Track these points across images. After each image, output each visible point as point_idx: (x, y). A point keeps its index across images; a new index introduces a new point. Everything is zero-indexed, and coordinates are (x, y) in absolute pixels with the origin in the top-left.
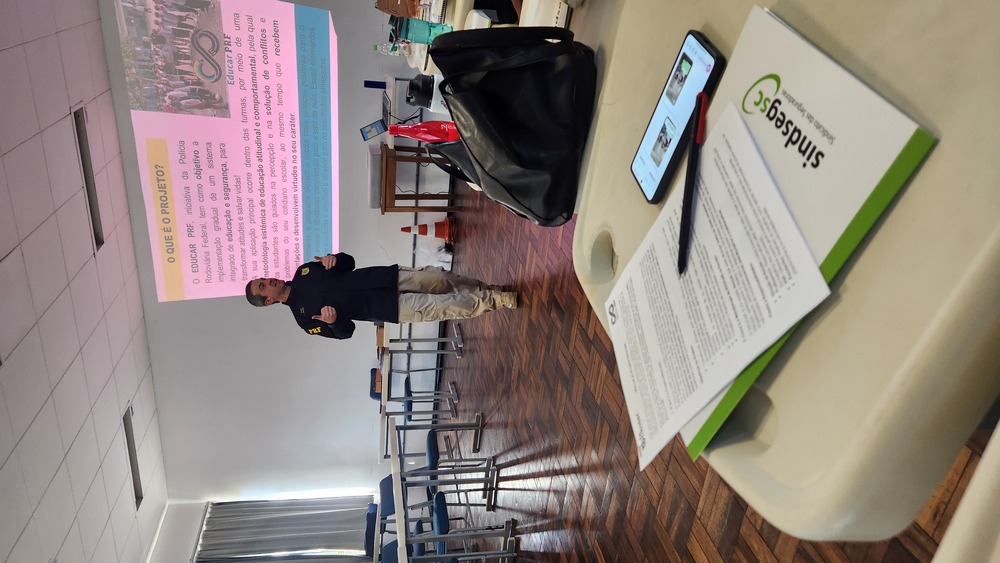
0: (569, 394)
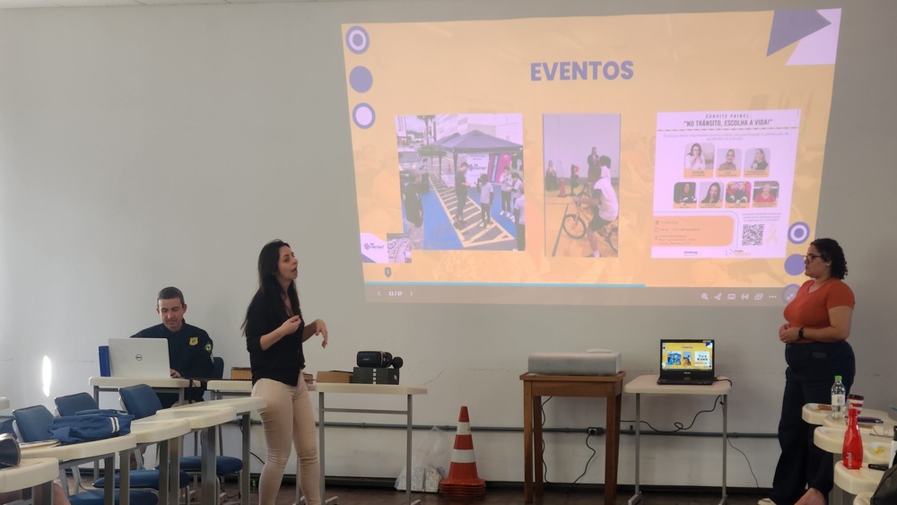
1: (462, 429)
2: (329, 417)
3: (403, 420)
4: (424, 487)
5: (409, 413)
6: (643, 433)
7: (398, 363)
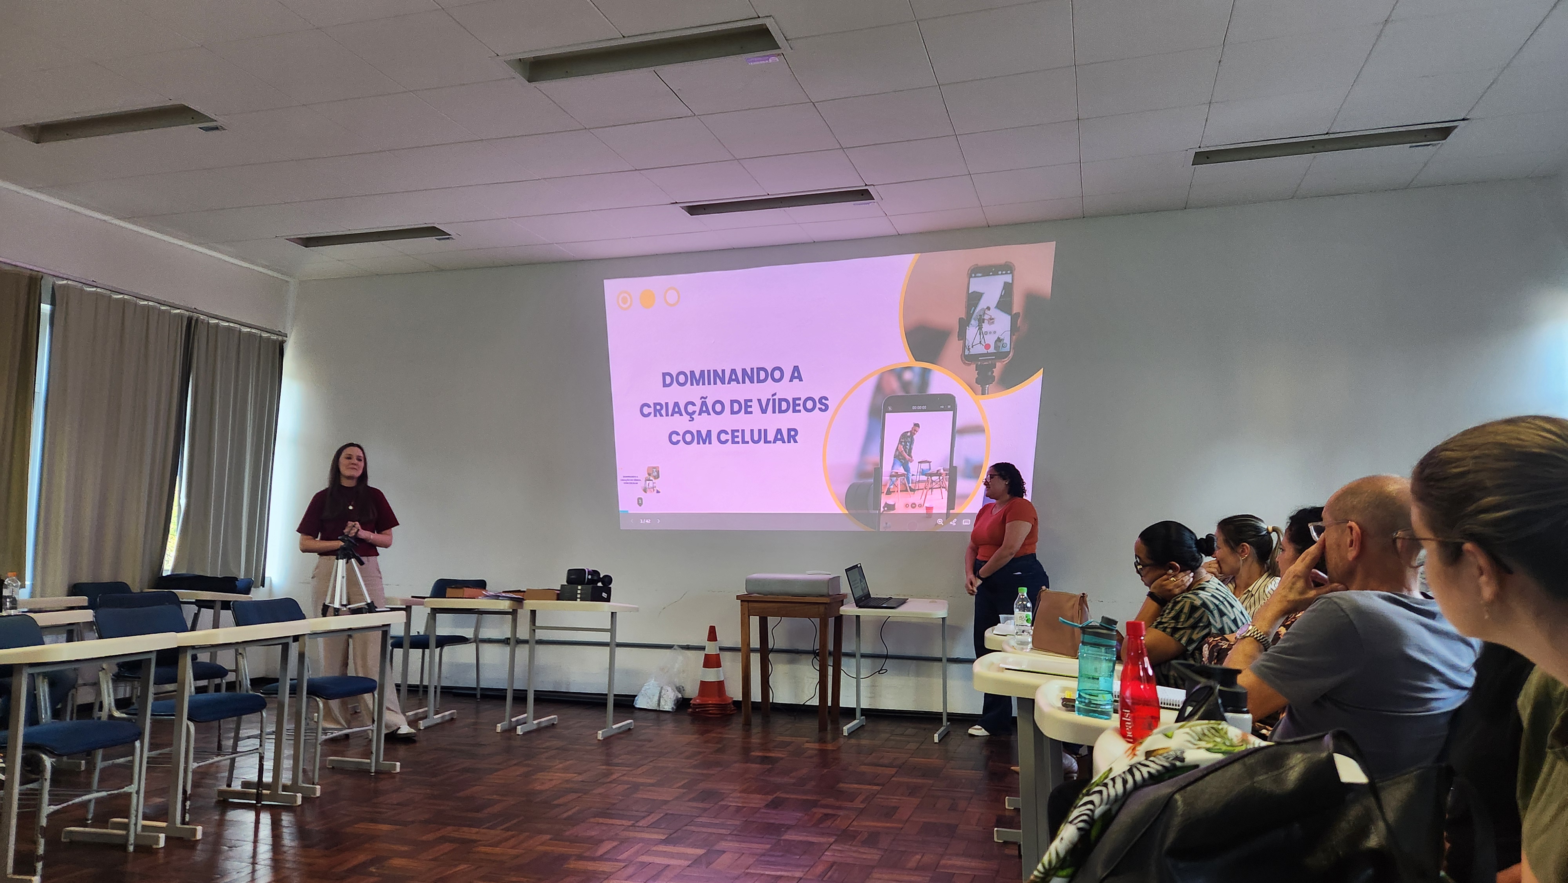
1: (712, 649)
2: (540, 635)
3: (606, 637)
4: (659, 705)
5: (612, 630)
6: (863, 656)
7: (608, 580)
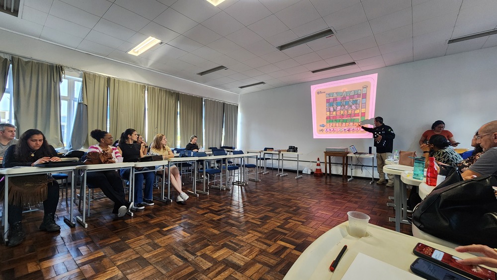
0: (269, 211)
1: (318, 162)
4: (307, 173)
5: (298, 158)
6: (353, 165)
7: (297, 148)
